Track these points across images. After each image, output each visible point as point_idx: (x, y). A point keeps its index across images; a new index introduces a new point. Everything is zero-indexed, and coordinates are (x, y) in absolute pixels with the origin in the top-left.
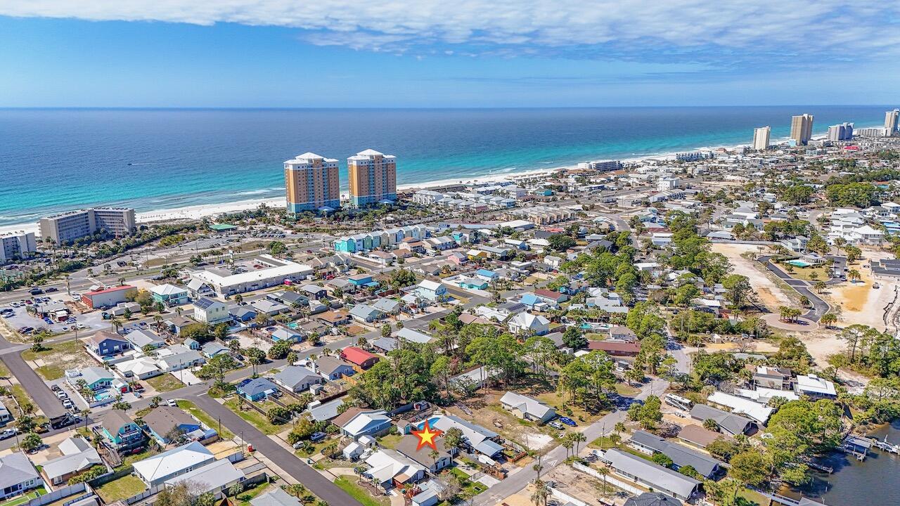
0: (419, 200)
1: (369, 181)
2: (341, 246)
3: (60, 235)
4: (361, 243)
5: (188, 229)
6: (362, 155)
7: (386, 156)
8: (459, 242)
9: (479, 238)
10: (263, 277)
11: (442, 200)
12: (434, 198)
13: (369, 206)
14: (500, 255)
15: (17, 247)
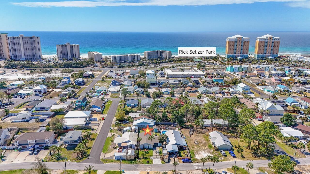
0: (291, 59)
1: (264, 48)
2: (228, 69)
3: (148, 57)
4: (237, 69)
5: (186, 60)
6: (263, 37)
7: (275, 38)
8: (287, 74)
9: (301, 74)
10: (184, 74)
11: (302, 59)
12: (298, 58)
13: (261, 59)
14: (302, 81)
15: (135, 58)
